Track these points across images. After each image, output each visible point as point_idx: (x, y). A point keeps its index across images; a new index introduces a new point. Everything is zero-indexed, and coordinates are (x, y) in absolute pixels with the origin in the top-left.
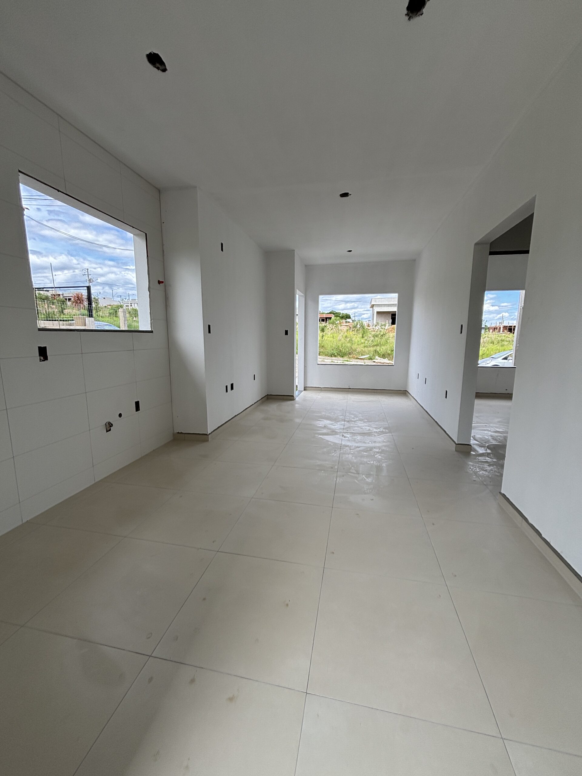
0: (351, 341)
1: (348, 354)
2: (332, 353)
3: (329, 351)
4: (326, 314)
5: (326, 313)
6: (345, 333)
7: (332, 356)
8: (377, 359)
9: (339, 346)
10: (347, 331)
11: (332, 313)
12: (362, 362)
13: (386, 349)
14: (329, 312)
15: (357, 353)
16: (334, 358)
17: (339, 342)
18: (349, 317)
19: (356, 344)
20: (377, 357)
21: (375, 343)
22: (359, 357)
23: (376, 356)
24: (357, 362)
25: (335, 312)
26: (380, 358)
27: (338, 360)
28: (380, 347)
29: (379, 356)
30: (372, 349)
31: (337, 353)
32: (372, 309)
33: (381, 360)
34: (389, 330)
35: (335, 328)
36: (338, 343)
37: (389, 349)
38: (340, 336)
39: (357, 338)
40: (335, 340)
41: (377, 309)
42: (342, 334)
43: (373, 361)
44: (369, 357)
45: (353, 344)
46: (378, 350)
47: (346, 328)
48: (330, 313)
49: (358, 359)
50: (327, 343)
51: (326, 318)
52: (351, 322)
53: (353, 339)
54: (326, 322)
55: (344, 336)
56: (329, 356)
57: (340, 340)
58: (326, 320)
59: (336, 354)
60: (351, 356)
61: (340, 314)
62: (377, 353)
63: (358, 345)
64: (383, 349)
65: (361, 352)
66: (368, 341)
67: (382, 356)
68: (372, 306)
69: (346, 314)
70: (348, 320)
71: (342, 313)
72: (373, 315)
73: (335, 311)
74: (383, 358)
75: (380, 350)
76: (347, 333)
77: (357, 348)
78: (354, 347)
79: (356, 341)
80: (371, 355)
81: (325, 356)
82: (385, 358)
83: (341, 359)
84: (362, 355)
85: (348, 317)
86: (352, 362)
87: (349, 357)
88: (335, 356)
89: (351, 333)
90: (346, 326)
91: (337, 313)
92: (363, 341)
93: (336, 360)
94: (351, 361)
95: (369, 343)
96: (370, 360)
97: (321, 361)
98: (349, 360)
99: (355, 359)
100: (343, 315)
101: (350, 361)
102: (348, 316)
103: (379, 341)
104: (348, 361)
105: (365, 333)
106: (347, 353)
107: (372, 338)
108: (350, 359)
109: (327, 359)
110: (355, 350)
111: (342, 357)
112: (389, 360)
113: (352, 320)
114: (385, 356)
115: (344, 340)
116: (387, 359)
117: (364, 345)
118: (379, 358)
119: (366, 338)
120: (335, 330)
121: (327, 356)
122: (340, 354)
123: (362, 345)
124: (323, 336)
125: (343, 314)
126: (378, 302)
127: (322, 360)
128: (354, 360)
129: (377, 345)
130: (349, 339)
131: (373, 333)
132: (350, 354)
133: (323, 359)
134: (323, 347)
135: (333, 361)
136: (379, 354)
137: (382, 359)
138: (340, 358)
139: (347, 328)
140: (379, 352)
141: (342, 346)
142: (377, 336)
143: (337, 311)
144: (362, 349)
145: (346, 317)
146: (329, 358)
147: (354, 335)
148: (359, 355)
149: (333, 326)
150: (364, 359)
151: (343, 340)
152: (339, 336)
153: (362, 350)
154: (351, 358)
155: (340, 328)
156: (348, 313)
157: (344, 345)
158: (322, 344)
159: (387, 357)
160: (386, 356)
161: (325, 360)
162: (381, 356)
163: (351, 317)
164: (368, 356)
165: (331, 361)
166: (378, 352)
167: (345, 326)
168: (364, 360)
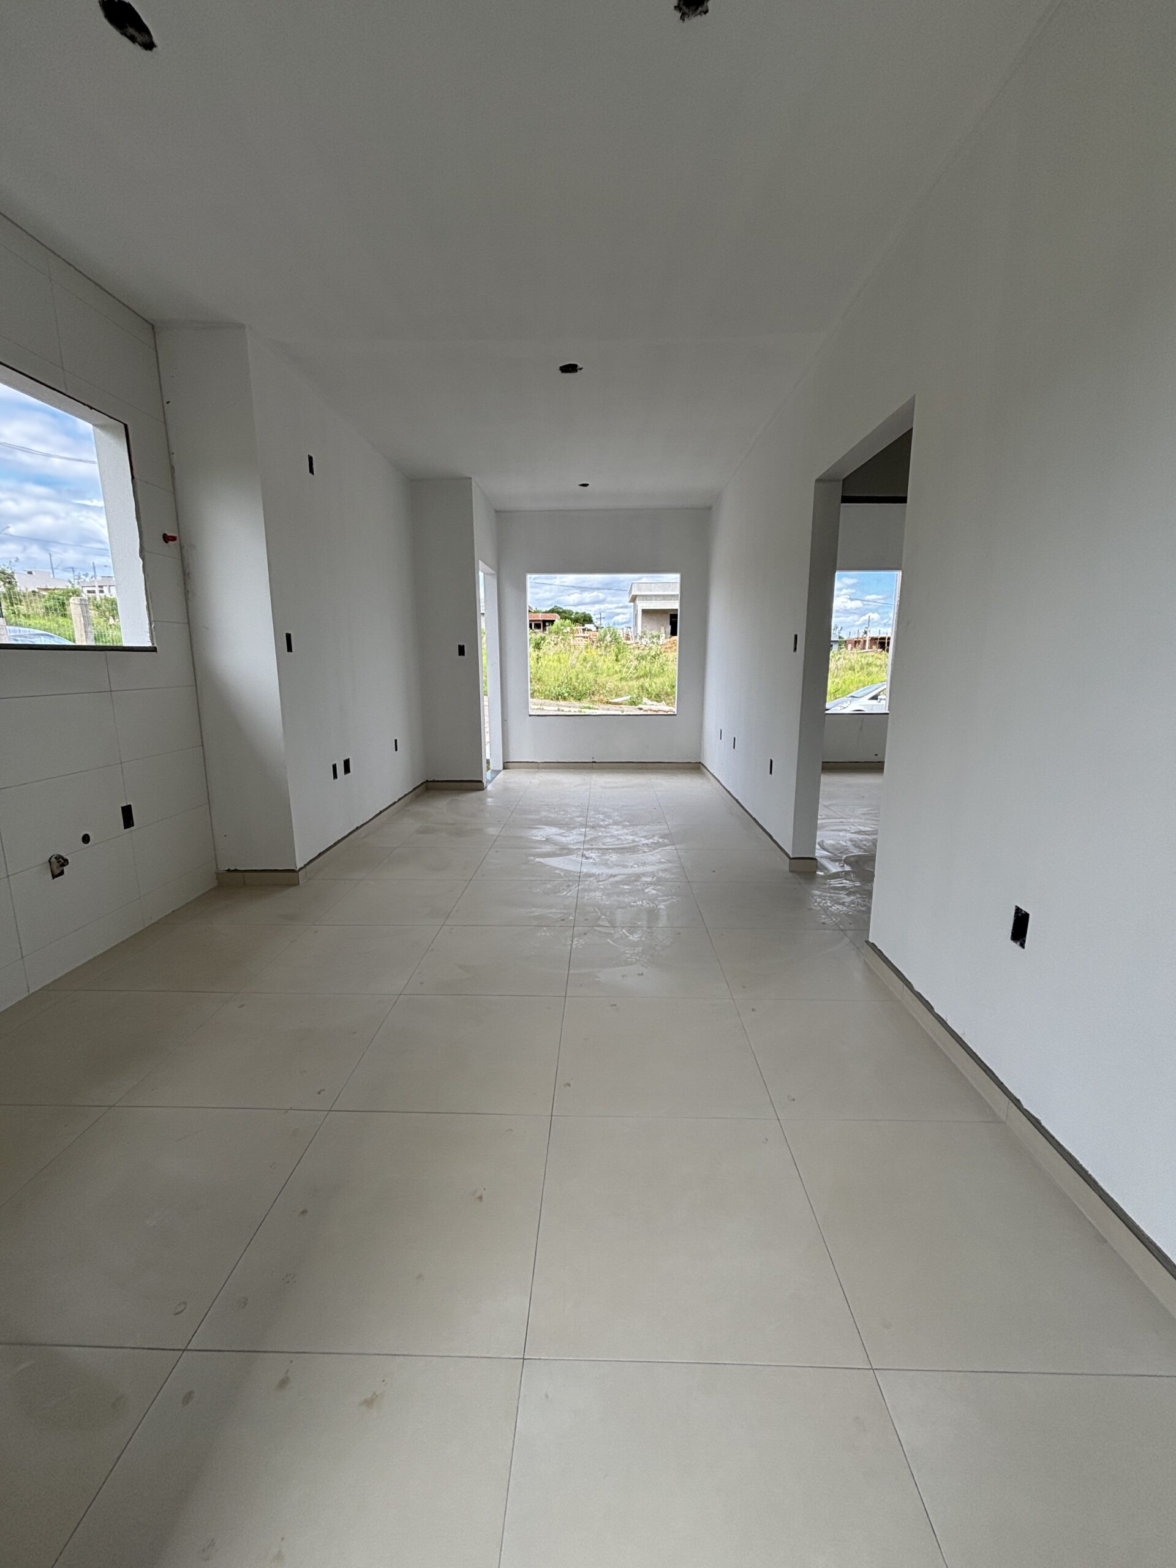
0: (594, 668)
1: (589, 695)
2: (557, 693)
3: (552, 689)
4: (544, 613)
5: (544, 610)
6: (582, 652)
7: (558, 699)
8: (645, 704)
9: (571, 678)
10: (587, 648)
11: (556, 612)
12: (617, 710)
13: (663, 684)
14: (548, 609)
15: (607, 691)
16: (562, 702)
17: (571, 671)
18: (590, 621)
19: (605, 675)
20: (645, 700)
21: (642, 673)
22: (612, 701)
23: (644, 698)
24: (608, 710)
25: (561, 610)
26: (652, 701)
27: (570, 707)
28: (650, 679)
29: (649, 698)
30: (635, 684)
31: (568, 692)
32: (632, 604)
33: (653, 705)
34: (667, 646)
35: (563, 642)
36: (569, 673)
37: (667, 683)
38: (573, 657)
39: (606, 662)
40: (563, 665)
41: (643, 605)
42: (577, 653)
43: (638, 707)
44: (630, 699)
45: (598, 673)
46: (647, 685)
47: (584, 642)
48: (552, 611)
49: (610, 703)
50: (547, 673)
51: (544, 622)
52: (594, 629)
53: (599, 664)
54: (544, 630)
55: (581, 657)
56: (552, 699)
57: (573, 667)
58: (545, 626)
59: (566, 695)
60: (596, 698)
61: (571, 615)
62: (645, 691)
63: (608, 675)
64: (655, 683)
65: (614, 689)
66: (628, 668)
67: (655, 697)
68: (634, 599)
69: (583, 613)
70: (587, 626)
71: (574, 611)
72: (636, 615)
73: (560, 608)
74: (657, 701)
75: (650, 686)
76: (587, 652)
77: (607, 683)
78: (602, 679)
79: (605, 667)
80: (635, 696)
81: (545, 698)
82: (662, 701)
83: (577, 704)
84: (617, 696)
85: (587, 621)
86: (598, 709)
87: (594, 701)
88: (565, 699)
89: (594, 652)
90: (584, 637)
91: (564, 612)
92: (617, 668)
93: (567, 706)
94: (597, 707)
95: (630, 673)
96: (633, 706)
97: (538, 709)
98: (591, 706)
99: (604, 704)
100: (577, 616)
101: (595, 709)
102: (588, 619)
103: (648, 669)
104: (589, 708)
105: (621, 651)
106: (588, 691)
107: (636, 663)
108: (593, 704)
109: (548, 704)
110: (604, 686)
111: (579, 700)
112: (668, 704)
113: (595, 626)
114: (660, 697)
115: (582, 667)
116: (663, 702)
117: (619, 675)
118: (650, 702)
119: (623, 662)
120: (562, 645)
121: (548, 698)
122: (574, 694)
123: (616, 676)
124: (538, 659)
125: (577, 613)
126: (645, 591)
127: (539, 707)
128: (602, 706)
129: (645, 676)
130: (589, 664)
131: (637, 652)
132: (593, 694)
133: (541, 705)
134: (538, 680)
135: (561, 708)
136: (648, 694)
137: (655, 703)
138: (573, 702)
139: (586, 643)
140: (650, 691)
141: (578, 679)
142: (643, 658)
143: (564, 608)
144: (617, 683)
145: (584, 621)
146: (552, 702)
147: (601, 655)
148: (612, 695)
149: (558, 638)
150: (621, 704)
151: (579, 666)
152: (570, 658)
153: (616, 686)
154: (596, 702)
155: (572, 642)
156: (587, 612)
157: (580, 676)
158: (538, 675)
159: (664, 699)
160: (662, 697)
161: (545, 708)
162: (653, 696)
163: (594, 619)
164: (629, 697)
165: (556, 708)
166: (647, 690)
167: (582, 638)
168: (621, 706)
